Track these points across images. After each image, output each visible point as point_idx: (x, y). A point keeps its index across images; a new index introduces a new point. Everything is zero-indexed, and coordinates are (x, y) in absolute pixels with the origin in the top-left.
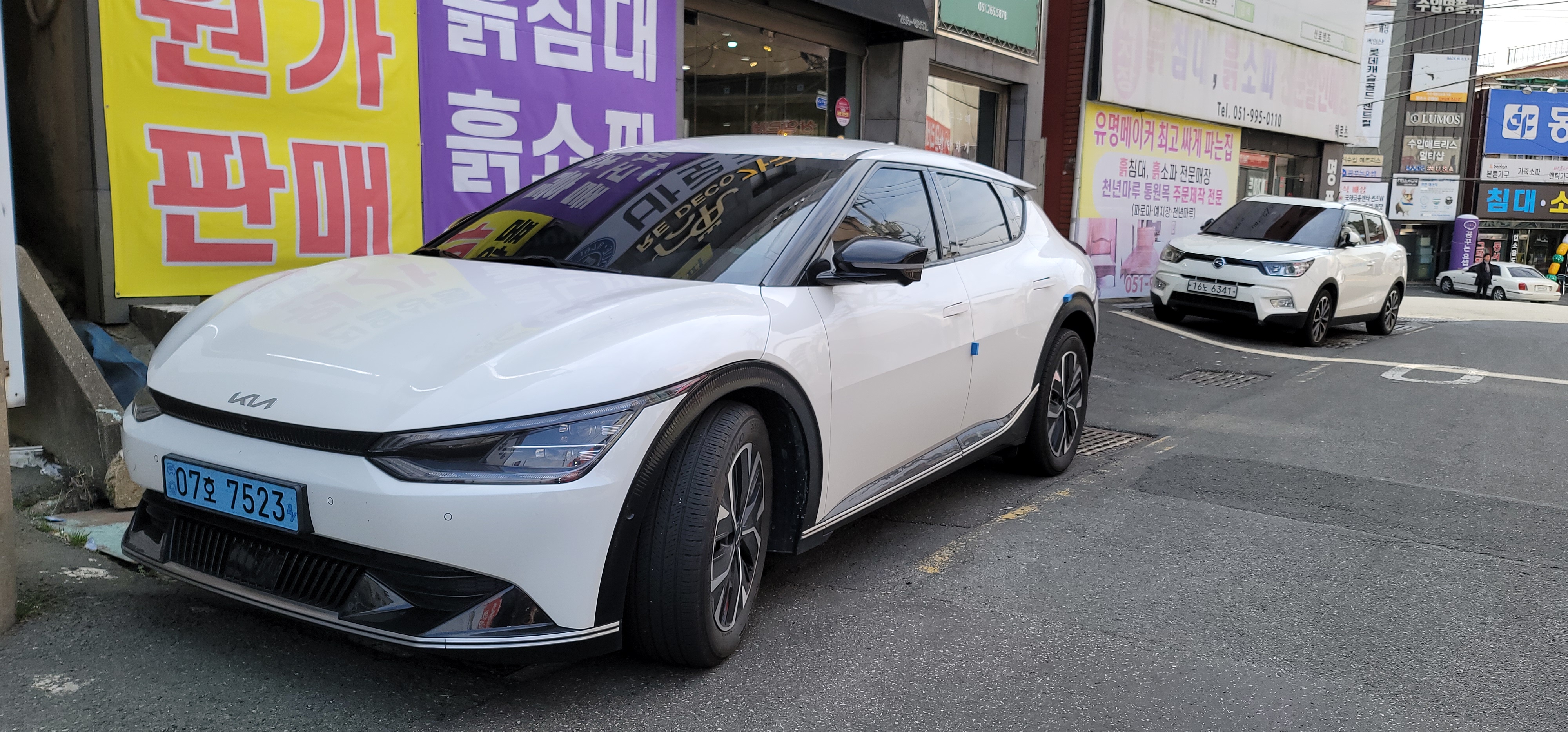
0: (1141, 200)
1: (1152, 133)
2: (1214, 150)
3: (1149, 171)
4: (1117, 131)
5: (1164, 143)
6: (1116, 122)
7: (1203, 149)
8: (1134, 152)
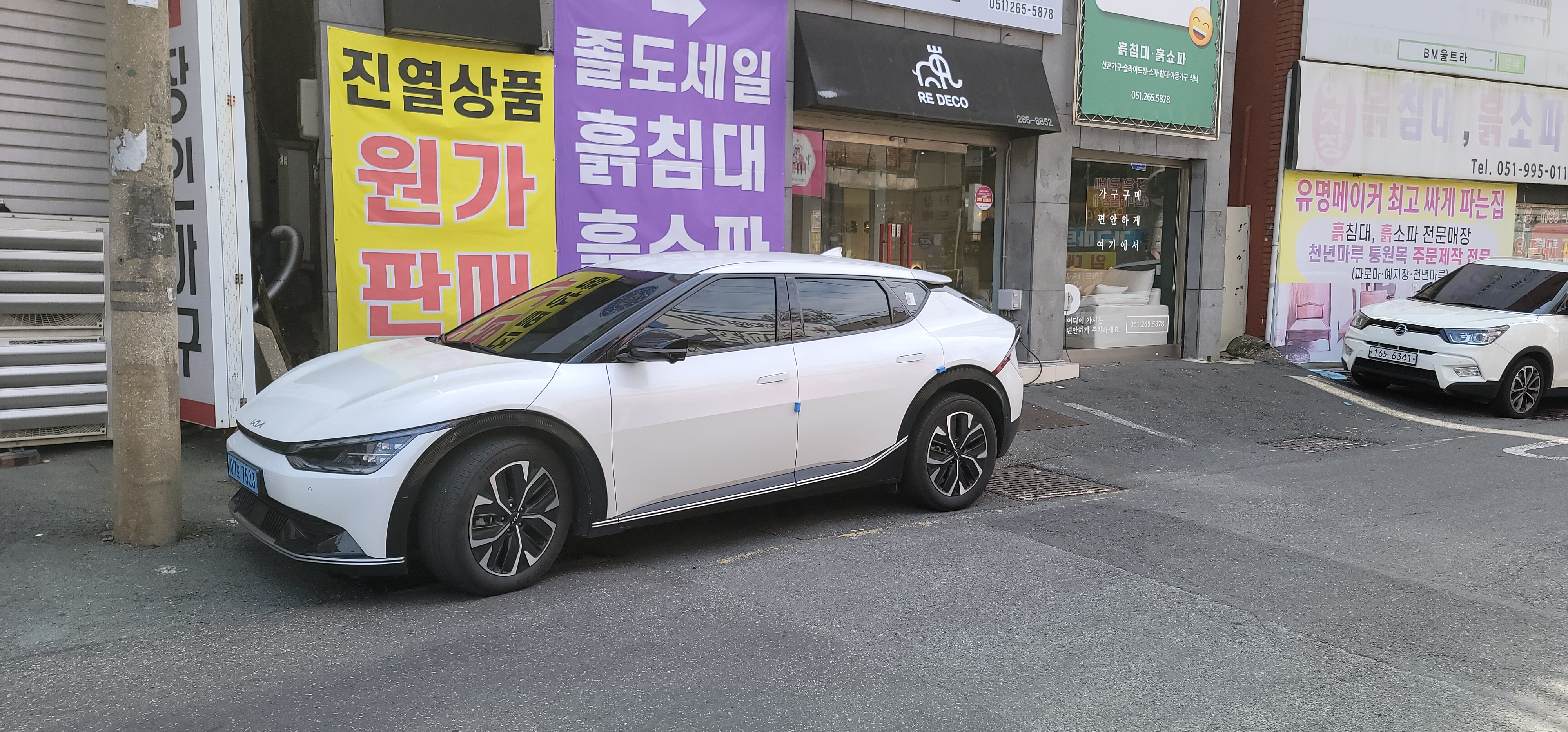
0: (1365, 263)
1: (1380, 197)
2: (1475, 209)
3: (1376, 233)
4: (1328, 197)
5: (1397, 204)
6: (1326, 189)
7: (1458, 206)
8: (1353, 215)
